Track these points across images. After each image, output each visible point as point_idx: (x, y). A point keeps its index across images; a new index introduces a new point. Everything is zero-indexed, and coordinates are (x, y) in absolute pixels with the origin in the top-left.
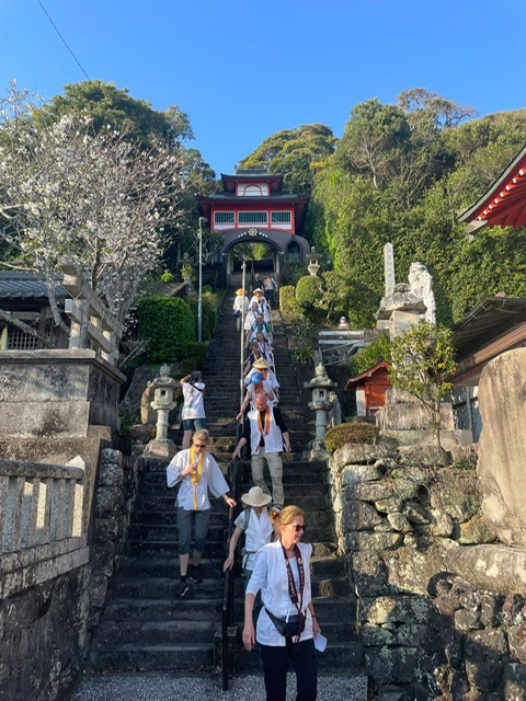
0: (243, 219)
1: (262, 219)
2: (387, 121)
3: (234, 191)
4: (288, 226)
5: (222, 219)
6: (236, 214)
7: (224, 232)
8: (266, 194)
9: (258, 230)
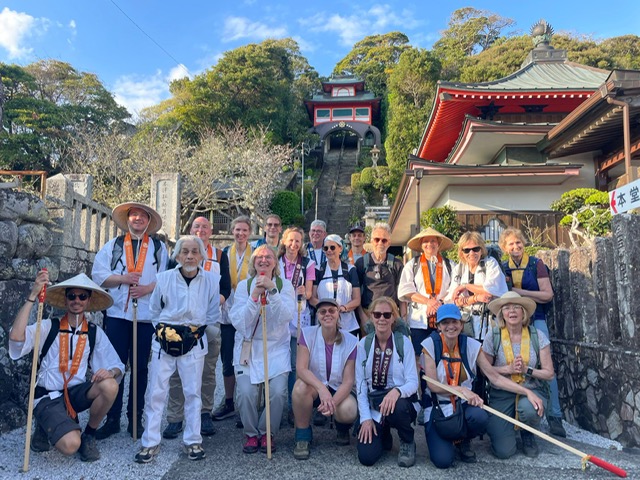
0: (337, 114)
1: (349, 113)
2: (422, 65)
3: (330, 92)
4: (367, 119)
5: (321, 115)
6: (331, 111)
7: (323, 124)
8: (352, 94)
9: (346, 122)
